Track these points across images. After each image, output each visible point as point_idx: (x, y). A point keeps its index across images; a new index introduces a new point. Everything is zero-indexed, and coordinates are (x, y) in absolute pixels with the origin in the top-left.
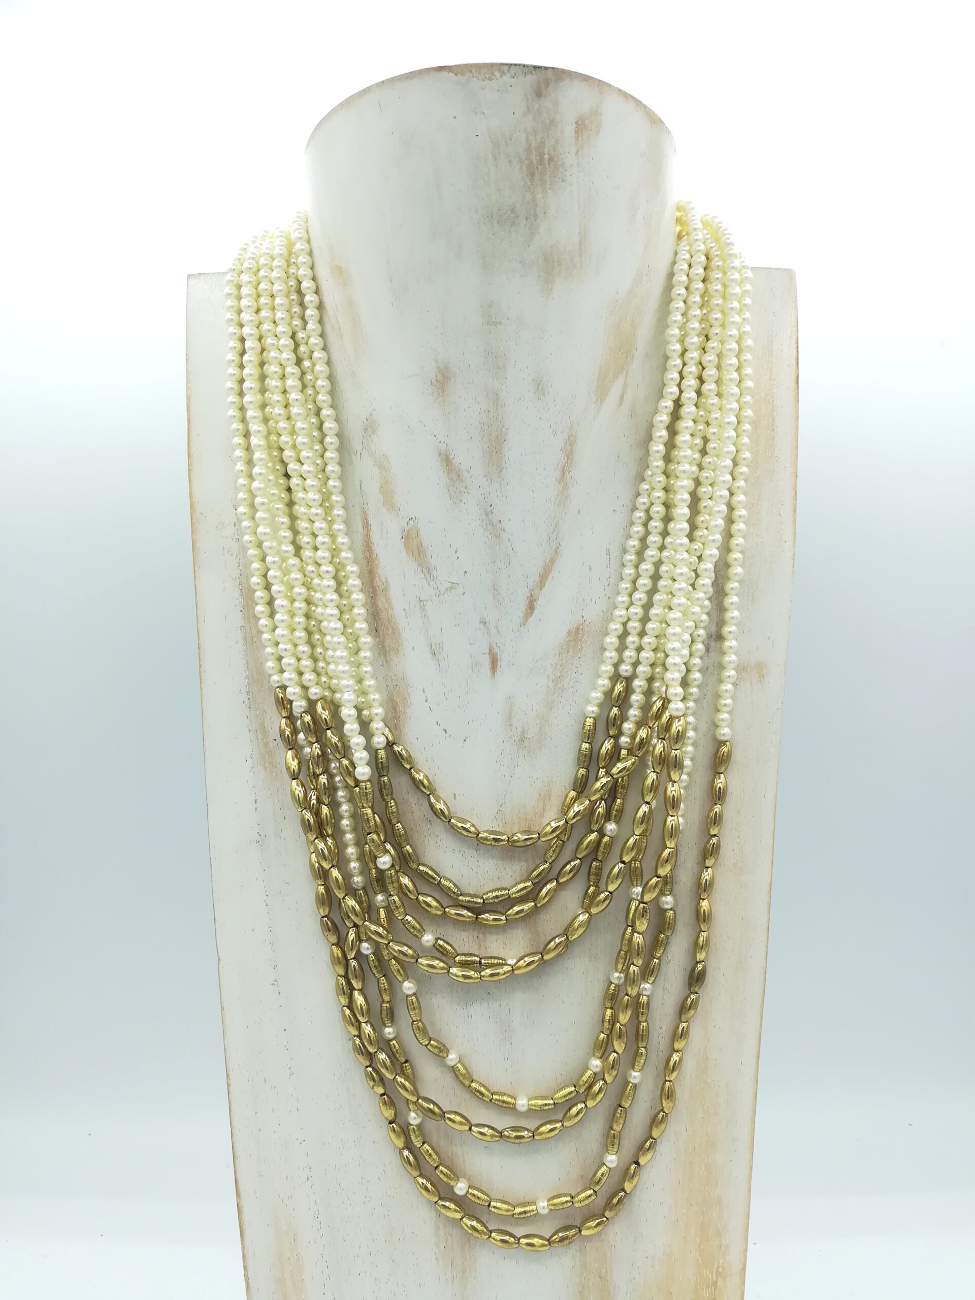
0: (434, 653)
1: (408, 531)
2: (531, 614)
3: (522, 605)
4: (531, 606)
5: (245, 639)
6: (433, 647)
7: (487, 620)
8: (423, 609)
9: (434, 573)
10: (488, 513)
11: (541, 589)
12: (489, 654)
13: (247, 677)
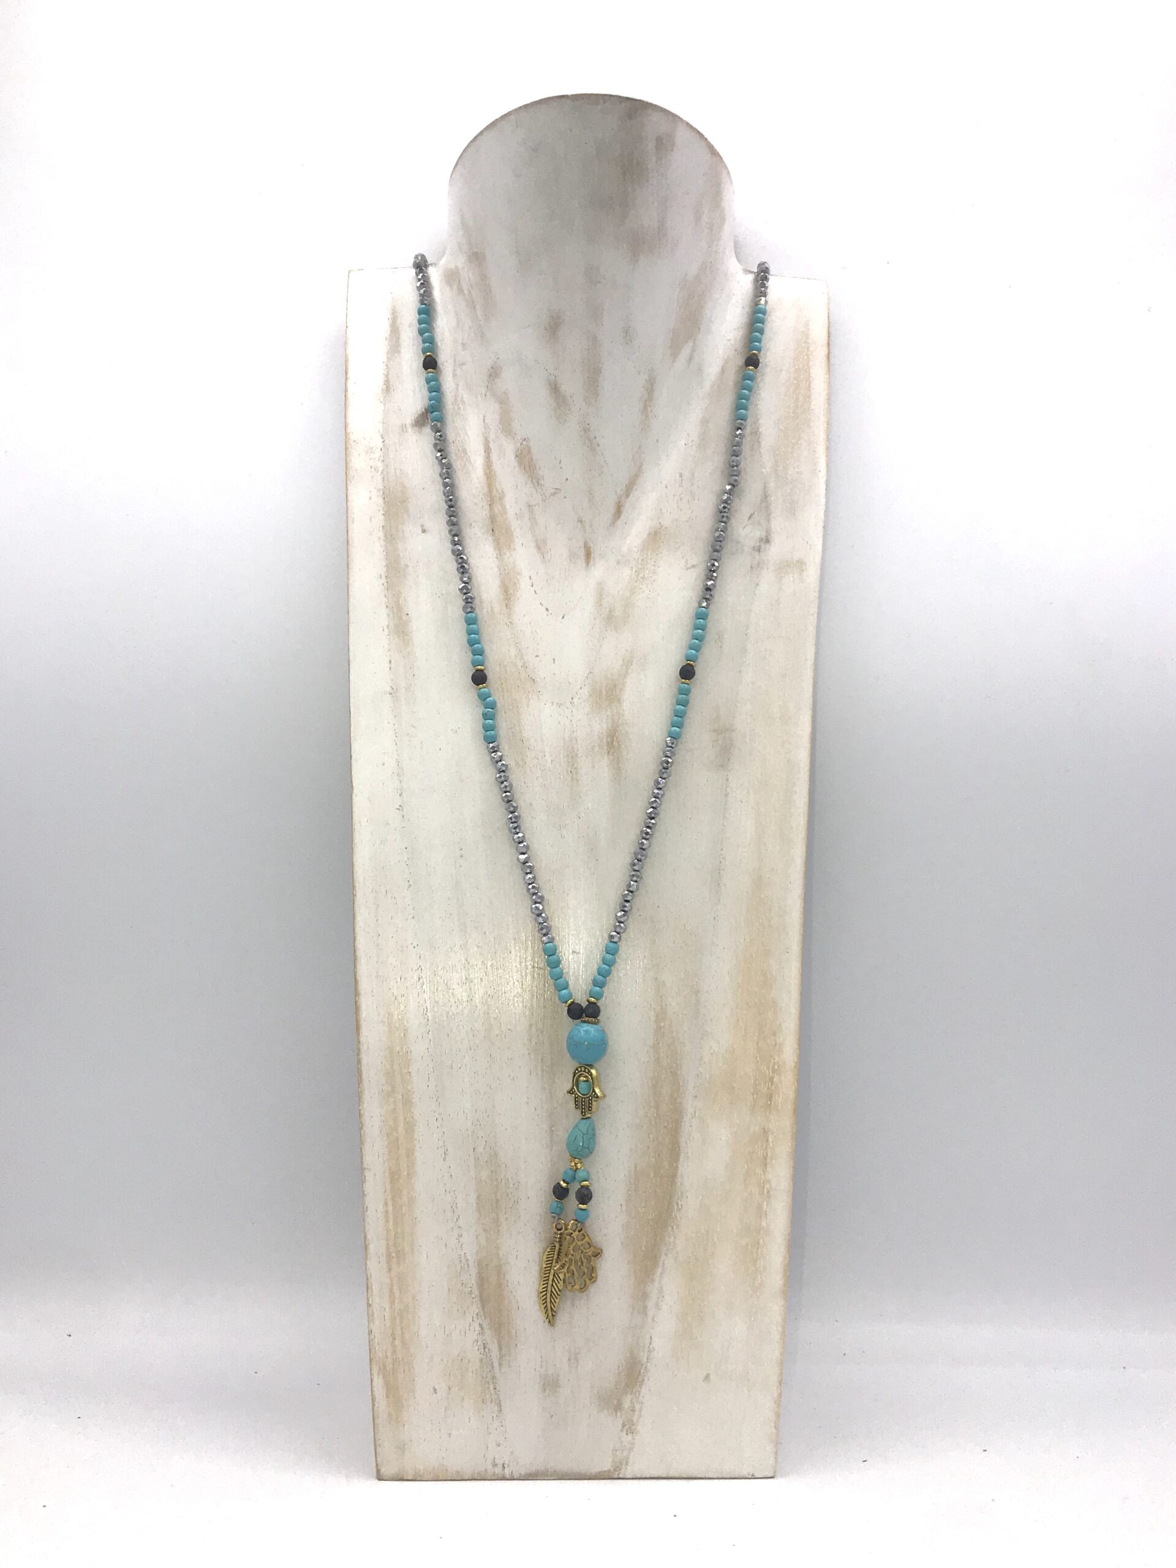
0: (540, 546)
1: (522, 450)
2: (619, 517)
3: (612, 510)
4: (619, 511)
5: (385, 536)
6: (539, 541)
7: (584, 519)
8: (531, 512)
9: (541, 482)
10: (586, 430)
11: (628, 496)
12: (584, 547)
13: (387, 566)
